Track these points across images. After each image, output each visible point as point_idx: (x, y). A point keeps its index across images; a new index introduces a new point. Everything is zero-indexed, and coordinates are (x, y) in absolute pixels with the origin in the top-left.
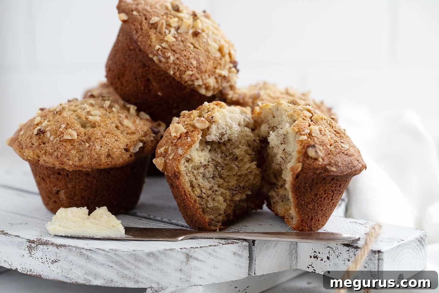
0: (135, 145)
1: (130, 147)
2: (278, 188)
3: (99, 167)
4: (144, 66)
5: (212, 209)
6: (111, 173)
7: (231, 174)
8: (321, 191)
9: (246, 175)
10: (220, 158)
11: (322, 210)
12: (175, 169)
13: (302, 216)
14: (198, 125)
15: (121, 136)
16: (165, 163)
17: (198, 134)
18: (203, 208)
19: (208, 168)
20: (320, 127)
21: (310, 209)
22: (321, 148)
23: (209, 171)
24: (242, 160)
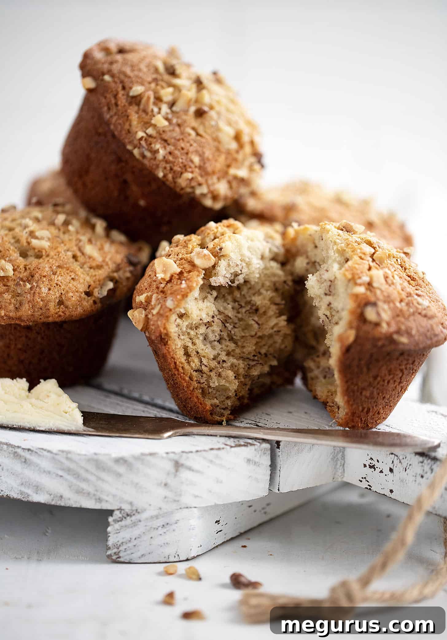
0: (102, 286)
1: (94, 289)
2: (318, 356)
3: (45, 320)
4: (119, 160)
5: (217, 389)
6: (65, 326)
7: (247, 335)
8: (384, 371)
9: (271, 336)
10: (231, 310)
11: (384, 398)
12: (160, 331)
13: (354, 407)
14: (198, 262)
15: (79, 271)
16: (147, 319)
17: (198, 276)
18: (203, 389)
19: (211, 326)
20: (386, 273)
21: (366, 397)
22: (386, 307)
23: (213, 331)
24: (265, 313)
